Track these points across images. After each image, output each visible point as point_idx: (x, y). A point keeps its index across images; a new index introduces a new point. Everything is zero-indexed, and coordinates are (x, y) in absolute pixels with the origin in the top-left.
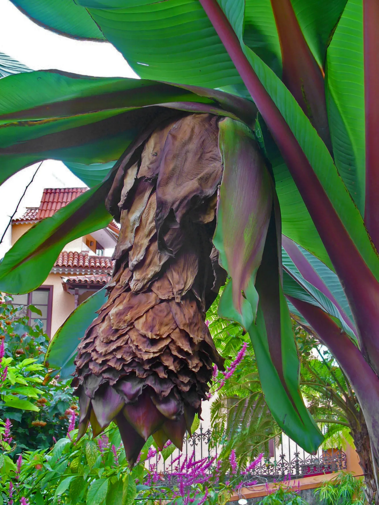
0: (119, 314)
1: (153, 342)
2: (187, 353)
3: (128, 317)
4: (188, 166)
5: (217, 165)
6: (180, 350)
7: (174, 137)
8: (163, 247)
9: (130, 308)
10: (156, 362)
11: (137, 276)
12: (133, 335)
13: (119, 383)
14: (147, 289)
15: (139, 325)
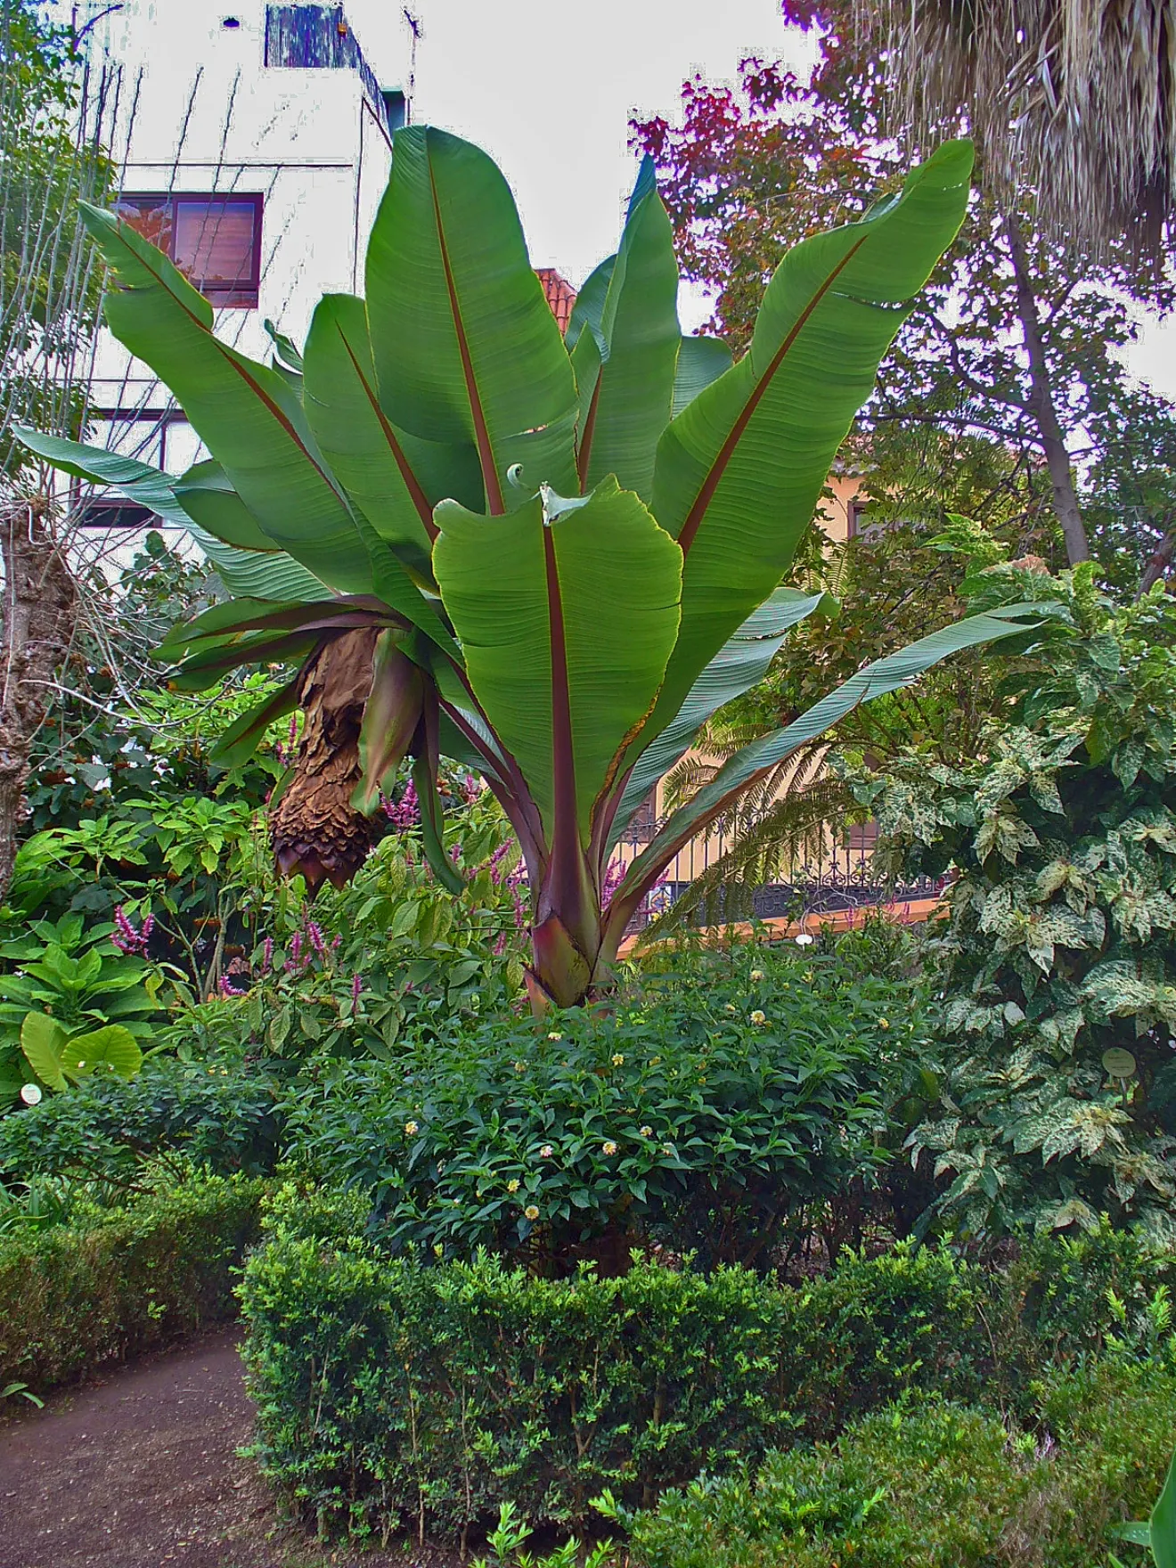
0: (296, 793)
1: (318, 816)
2: (342, 824)
3: (302, 797)
4: (347, 678)
5: (369, 677)
6: (338, 822)
7: (340, 652)
8: (329, 742)
9: (304, 789)
10: (320, 831)
11: (312, 763)
12: (304, 810)
13: (294, 845)
14: (318, 773)
15: (309, 802)
